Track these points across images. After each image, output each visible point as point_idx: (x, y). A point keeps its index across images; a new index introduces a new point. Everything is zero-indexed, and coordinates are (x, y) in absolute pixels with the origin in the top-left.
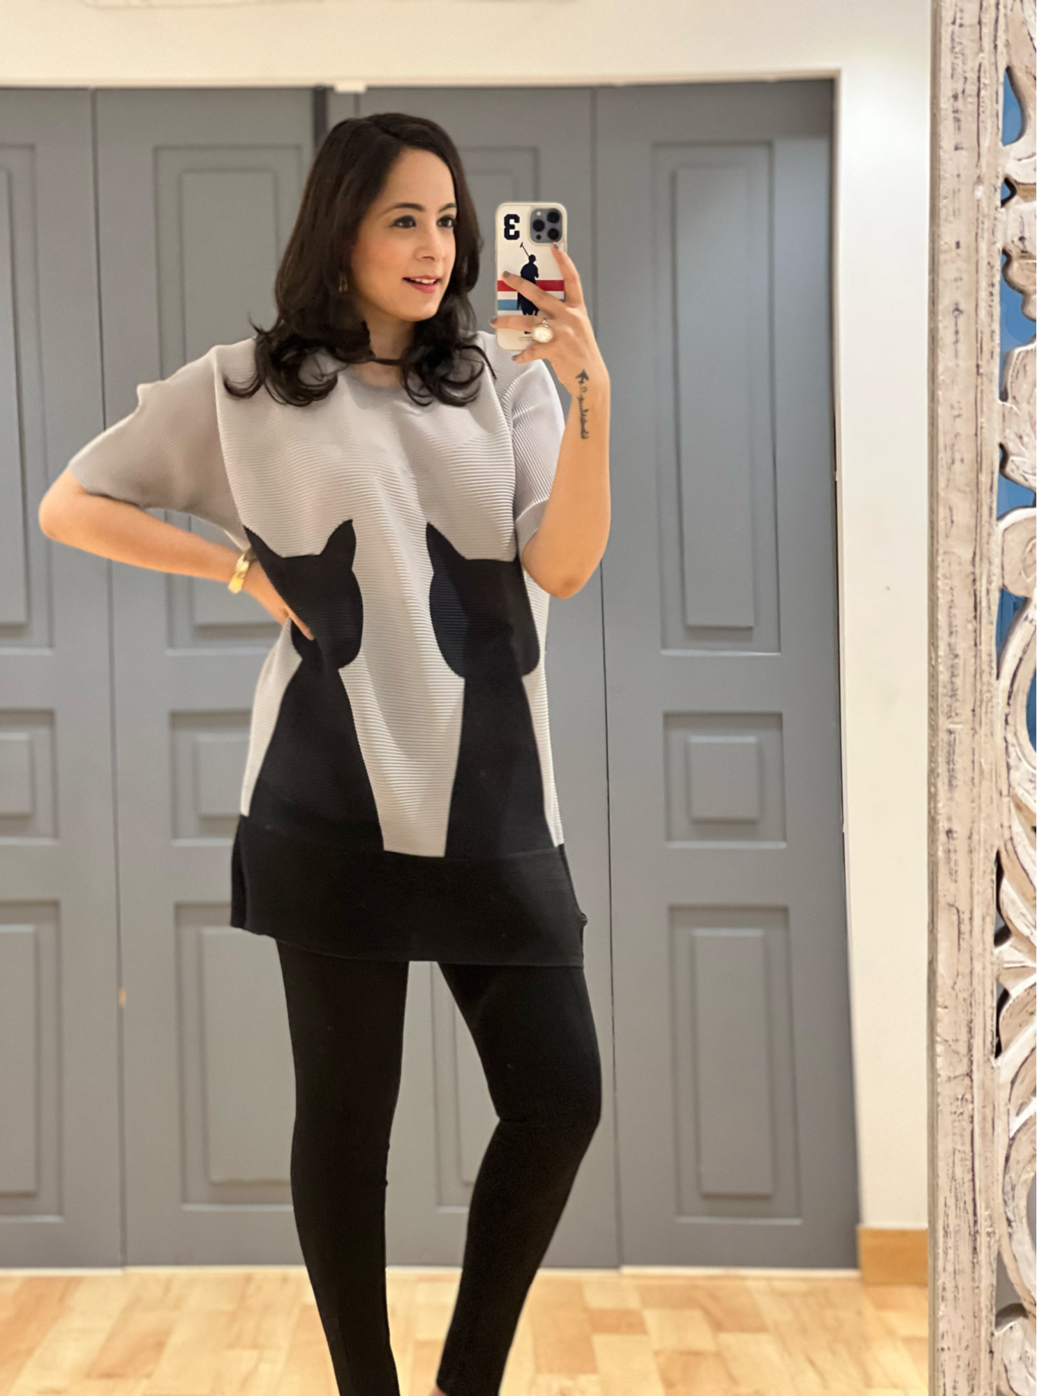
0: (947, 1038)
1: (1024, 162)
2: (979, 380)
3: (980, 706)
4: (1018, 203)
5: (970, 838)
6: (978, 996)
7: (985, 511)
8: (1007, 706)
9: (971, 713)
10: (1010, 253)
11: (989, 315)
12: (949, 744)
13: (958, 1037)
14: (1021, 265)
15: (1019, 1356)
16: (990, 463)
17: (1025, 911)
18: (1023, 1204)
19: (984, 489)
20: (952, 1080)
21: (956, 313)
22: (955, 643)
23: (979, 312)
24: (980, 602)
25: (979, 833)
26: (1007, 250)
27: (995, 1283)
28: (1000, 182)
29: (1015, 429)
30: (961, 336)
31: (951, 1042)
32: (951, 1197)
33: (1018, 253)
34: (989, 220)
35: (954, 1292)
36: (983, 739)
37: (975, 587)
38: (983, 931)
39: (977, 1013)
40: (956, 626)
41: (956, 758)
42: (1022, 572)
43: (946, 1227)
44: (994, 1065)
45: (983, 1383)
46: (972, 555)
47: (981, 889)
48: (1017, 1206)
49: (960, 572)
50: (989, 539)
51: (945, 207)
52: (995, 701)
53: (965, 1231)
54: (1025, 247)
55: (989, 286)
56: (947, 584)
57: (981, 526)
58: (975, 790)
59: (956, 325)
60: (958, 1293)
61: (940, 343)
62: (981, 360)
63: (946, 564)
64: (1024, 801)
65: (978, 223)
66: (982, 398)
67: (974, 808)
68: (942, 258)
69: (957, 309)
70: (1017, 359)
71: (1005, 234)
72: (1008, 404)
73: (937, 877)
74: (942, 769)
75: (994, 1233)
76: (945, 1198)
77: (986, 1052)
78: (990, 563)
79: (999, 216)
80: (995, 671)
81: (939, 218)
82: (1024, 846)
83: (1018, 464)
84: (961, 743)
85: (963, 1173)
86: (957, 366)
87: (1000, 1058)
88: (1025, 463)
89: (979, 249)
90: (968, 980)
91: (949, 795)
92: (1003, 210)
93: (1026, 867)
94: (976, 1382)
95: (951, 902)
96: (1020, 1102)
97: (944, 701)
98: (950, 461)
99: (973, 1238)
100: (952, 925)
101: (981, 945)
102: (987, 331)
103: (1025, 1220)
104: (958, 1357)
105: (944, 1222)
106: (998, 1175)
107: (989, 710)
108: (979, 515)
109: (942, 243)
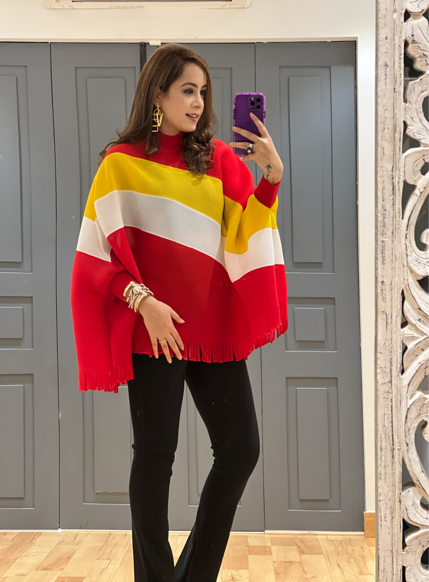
0: (381, 366)
1: (413, 3)
2: (395, 94)
3: (395, 230)
4: (411, 20)
5: (391, 284)
6: (394, 348)
7: (398, 149)
8: (407, 231)
9: (391, 234)
10: (408, 41)
11: (399, 67)
12: (383, 247)
13: (386, 366)
14: (412, 46)
15: (412, 503)
16: (399, 129)
17: (414, 314)
18: (413, 437)
19: (397, 140)
20: (383, 384)
21: (386, 66)
22: (385, 205)
23: (395, 66)
24: (395, 187)
25: (395, 283)
26: (407, 40)
27: (401, 471)
28: (403, 12)
29: (410, 116)
30: (388, 76)
31: (383, 368)
32: (383, 434)
33: (411, 41)
34: (399, 27)
35: (385, 475)
36: (396, 244)
37: (393, 181)
38: (396, 322)
39: (394, 355)
40: (385, 197)
41: (385, 252)
42: (413, 174)
43: (381, 447)
44: (401, 378)
45: (397, 515)
46: (392, 167)
47: (396, 305)
48: (411, 438)
49: (387, 174)
50: (399, 161)
51: (381, 22)
52: (401, 228)
53: (389, 448)
54: (414, 39)
55: (399, 55)
56: (382, 179)
57: (396, 155)
58: (393, 264)
59: (386, 72)
60: (386, 476)
61: (379, 79)
62: (396, 86)
63: (381, 171)
64: (413, 269)
65: (394, 29)
66: (396, 102)
67: (393, 272)
68: (380, 43)
69: (386, 65)
70: (411, 85)
71: (406, 33)
72: (407, 104)
73: (378, 300)
74: (380, 256)
75: (401, 449)
76: (381, 434)
77: (398, 372)
78: (399, 171)
79: (404, 26)
80: (401, 216)
81: (379, 27)
82: (414, 287)
83: (411, 129)
84: (387, 246)
85: (388, 423)
86: (386, 88)
87: (404, 375)
88: (414, 129)
89: (395, 40)
90: (390, 341)
91: (382, 267)
92: (405, 23)
93: (414, 296)
94: (394, 515)
95: (383, 311)
96: (412, 393)
97: (380, 229)
98: (383, 129)
99: (392, 451)
100: (384, 320)
101: (396, 328)
102: (398, 74)
103: (414, 444)
104: (386, 503)
105: (380, 444)
106: (402, 424)
107: (399, 232)
108: (395, 151)
109: (380, 37)
